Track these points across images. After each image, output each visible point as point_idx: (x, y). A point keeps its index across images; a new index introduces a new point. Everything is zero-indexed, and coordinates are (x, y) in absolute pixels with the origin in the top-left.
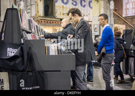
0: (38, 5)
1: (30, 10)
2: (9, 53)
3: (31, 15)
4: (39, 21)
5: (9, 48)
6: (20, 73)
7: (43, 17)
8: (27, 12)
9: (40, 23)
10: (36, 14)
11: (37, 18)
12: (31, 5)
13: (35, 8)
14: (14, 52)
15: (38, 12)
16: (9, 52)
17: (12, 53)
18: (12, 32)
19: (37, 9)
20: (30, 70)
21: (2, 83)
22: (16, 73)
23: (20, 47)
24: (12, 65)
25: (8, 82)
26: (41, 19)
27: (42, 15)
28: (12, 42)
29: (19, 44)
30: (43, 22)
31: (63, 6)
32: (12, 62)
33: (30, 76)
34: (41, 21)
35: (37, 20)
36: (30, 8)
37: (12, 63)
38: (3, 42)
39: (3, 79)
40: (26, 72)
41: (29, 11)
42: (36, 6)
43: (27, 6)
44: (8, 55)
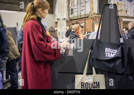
0: (92, 2)
1: (84, 7)
2: (107, 54)
3: (85, 12)
4: (93, 19)
5: (107, 49)
6: (120, 76)
7: (97, 14)
8: (81, 9)
9: (94, 20)
10: (91, 12)
11: (92, 15)
12: (85, 2)
13: (90, 6)
14: (113, 53)
15: (93, 9)
16: (108, 52)
17: (111, 54)
18: (110, 31)
19: (91, 7)
20: (129, 73)
21: (98, 86)
22: (115, 76)
23: (120, 47)
24: (111, 67)
25: (104, 85)
26: (95, 17)
27: (96, 13)
28: (109, 42)
29: (118, 44)
30: (97, 19)
31: (118, 2)
32: (111, 63)
33: (131, 80)
34: (96, 19)
35: (92, 18)
36: (84, 6)
37: (111, 65)
38: (99, 41)
39: (99, 82)
40: (126, 76)
41: (82, 8)
42: (91, 3)
43: (81, 3)
44: (106, 56)
